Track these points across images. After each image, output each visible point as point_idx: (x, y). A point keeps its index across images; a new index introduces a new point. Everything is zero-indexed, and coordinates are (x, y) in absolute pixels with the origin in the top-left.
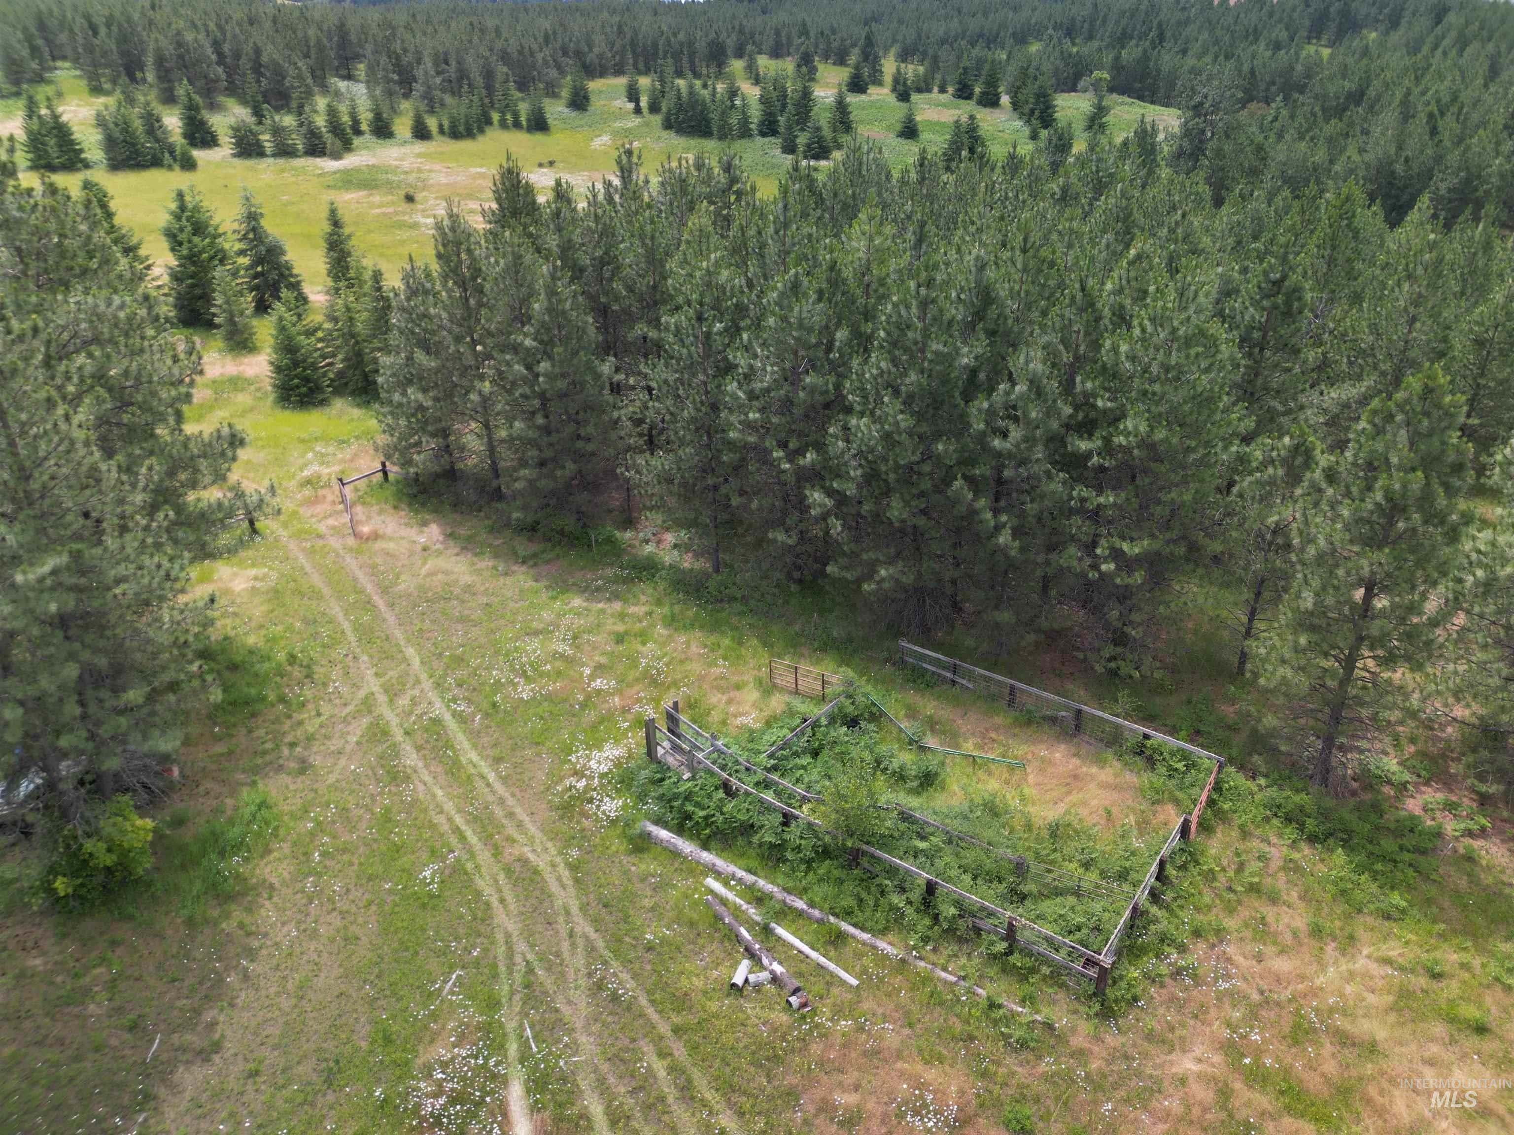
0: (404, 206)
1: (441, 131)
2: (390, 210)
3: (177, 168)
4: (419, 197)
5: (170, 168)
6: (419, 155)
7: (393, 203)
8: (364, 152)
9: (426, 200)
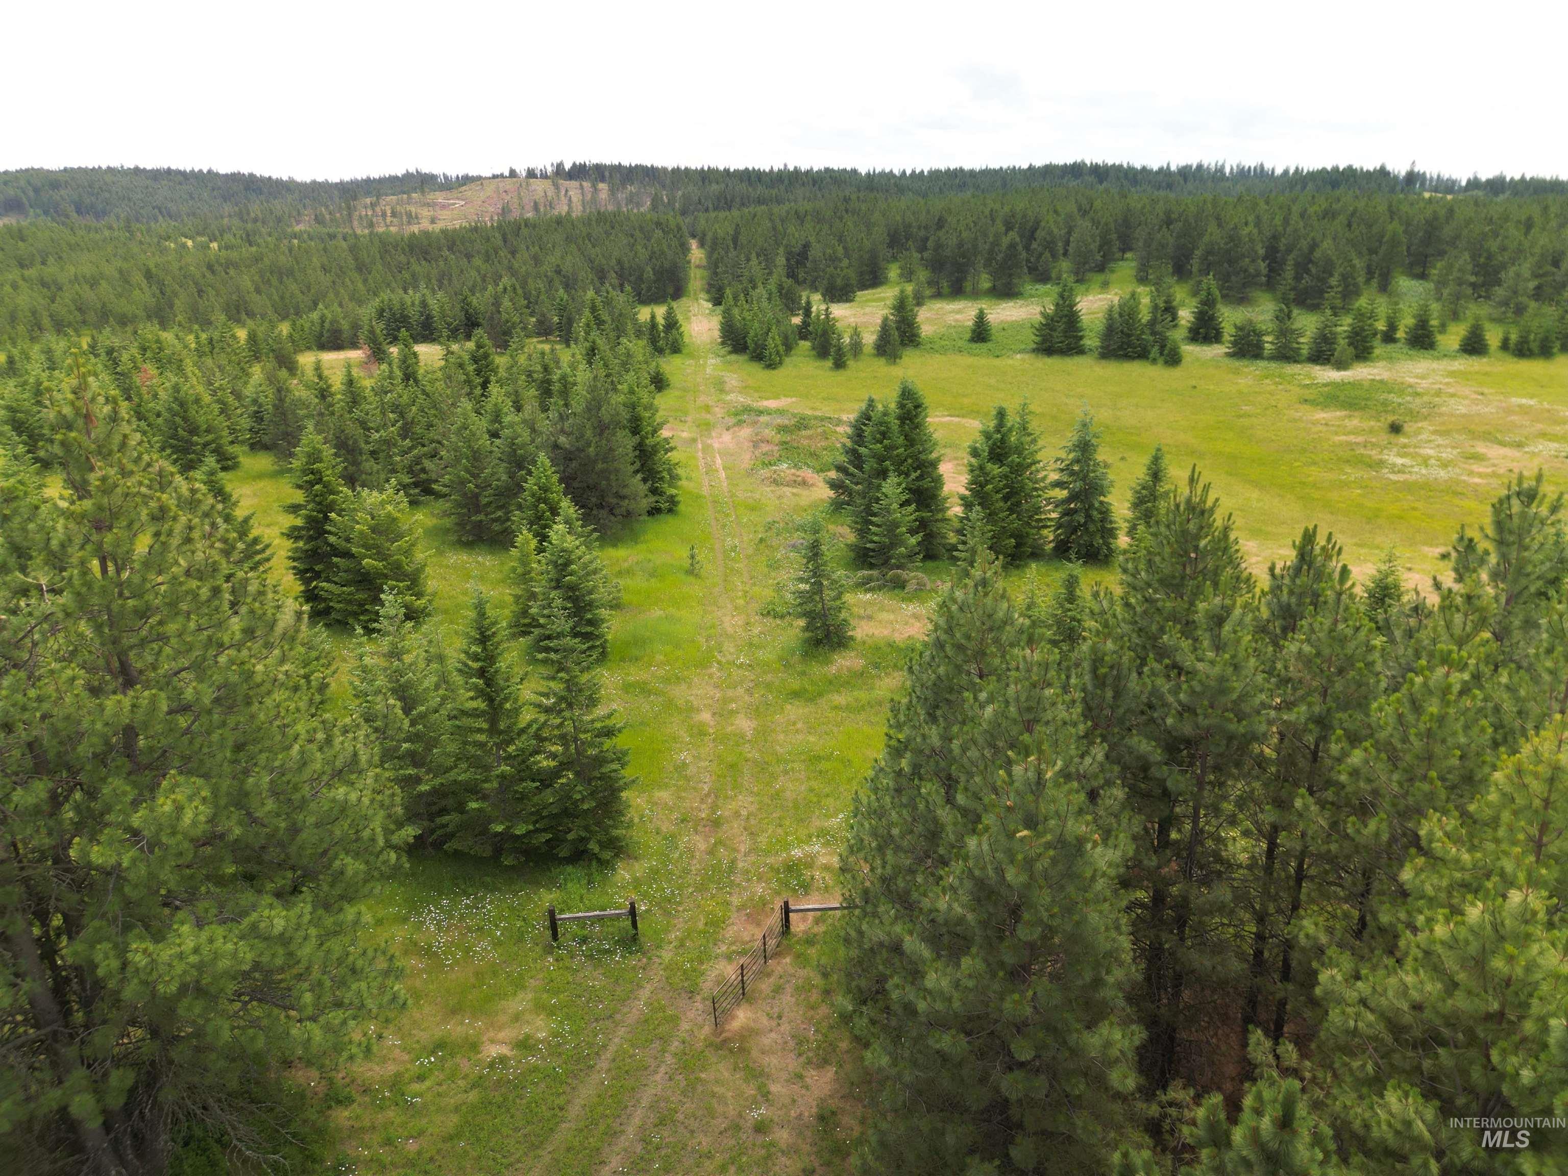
0: (1384, 437)
1: (1505, 346)
2: (1360, 439)
3: (1161, 361)
4: (1407, 428)
5: (1154, 361)
6: (1452, 374)
7: (1371, 431)
8: (1381, 364)
9: (1418, 432)
